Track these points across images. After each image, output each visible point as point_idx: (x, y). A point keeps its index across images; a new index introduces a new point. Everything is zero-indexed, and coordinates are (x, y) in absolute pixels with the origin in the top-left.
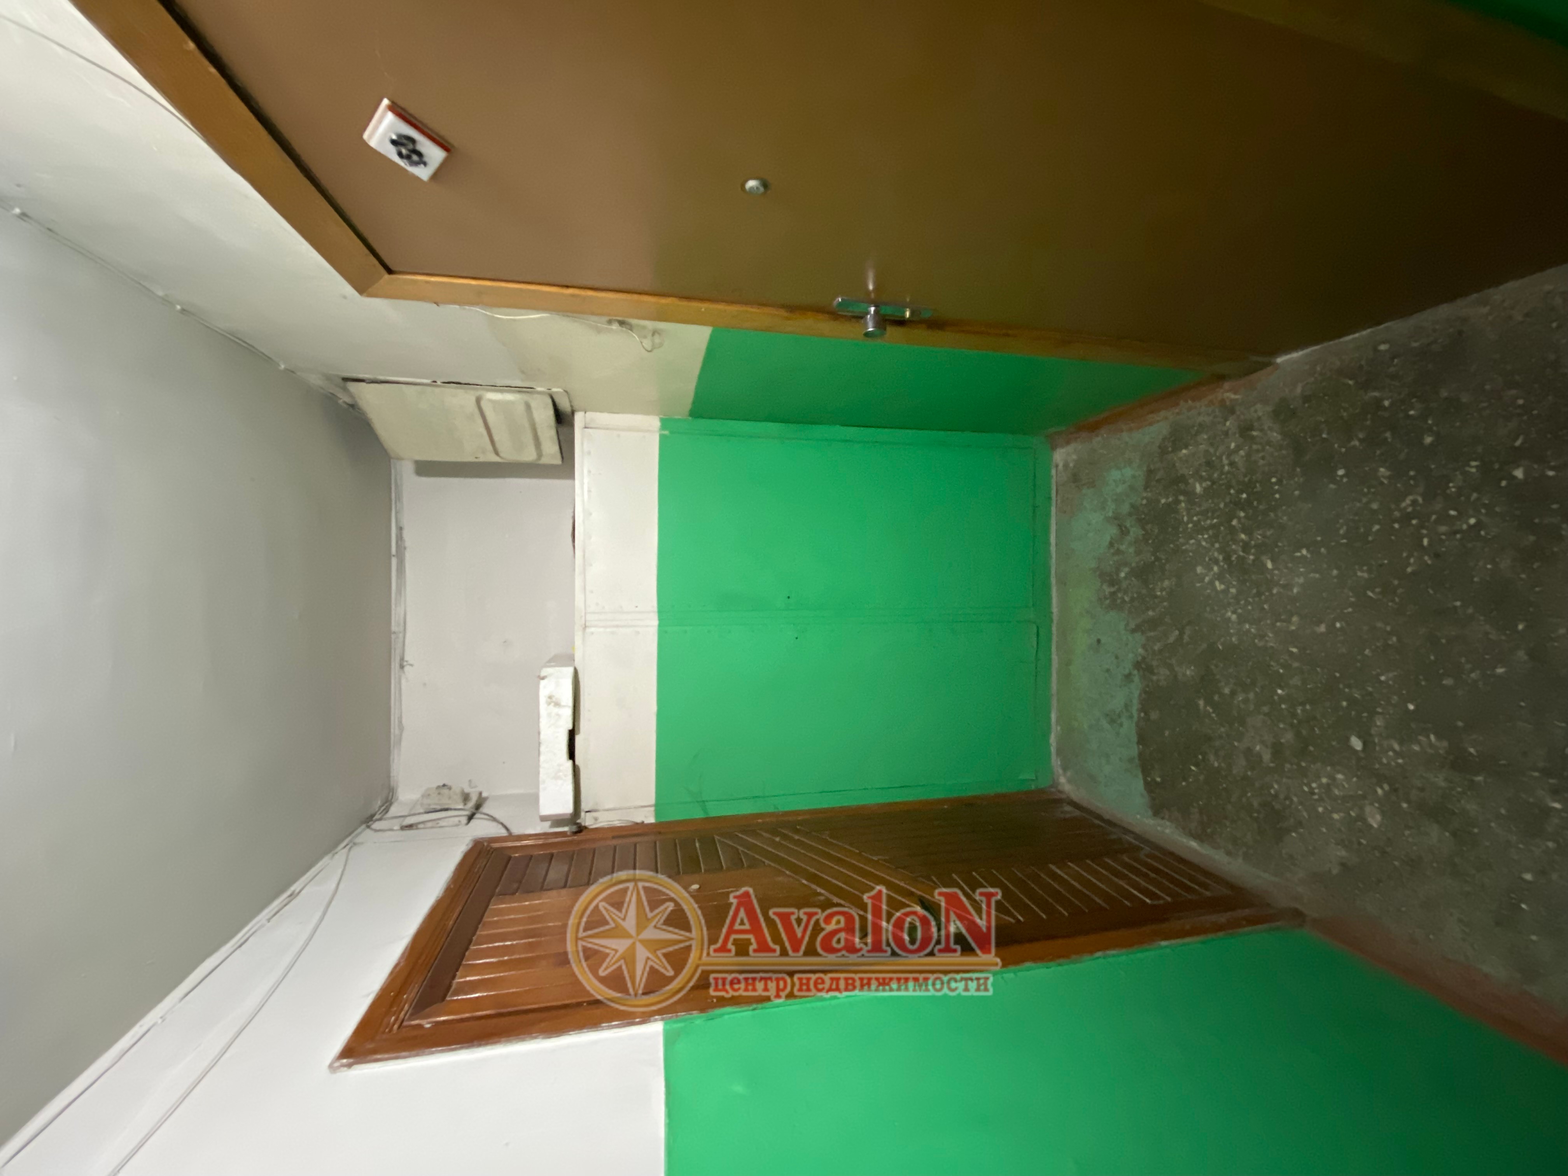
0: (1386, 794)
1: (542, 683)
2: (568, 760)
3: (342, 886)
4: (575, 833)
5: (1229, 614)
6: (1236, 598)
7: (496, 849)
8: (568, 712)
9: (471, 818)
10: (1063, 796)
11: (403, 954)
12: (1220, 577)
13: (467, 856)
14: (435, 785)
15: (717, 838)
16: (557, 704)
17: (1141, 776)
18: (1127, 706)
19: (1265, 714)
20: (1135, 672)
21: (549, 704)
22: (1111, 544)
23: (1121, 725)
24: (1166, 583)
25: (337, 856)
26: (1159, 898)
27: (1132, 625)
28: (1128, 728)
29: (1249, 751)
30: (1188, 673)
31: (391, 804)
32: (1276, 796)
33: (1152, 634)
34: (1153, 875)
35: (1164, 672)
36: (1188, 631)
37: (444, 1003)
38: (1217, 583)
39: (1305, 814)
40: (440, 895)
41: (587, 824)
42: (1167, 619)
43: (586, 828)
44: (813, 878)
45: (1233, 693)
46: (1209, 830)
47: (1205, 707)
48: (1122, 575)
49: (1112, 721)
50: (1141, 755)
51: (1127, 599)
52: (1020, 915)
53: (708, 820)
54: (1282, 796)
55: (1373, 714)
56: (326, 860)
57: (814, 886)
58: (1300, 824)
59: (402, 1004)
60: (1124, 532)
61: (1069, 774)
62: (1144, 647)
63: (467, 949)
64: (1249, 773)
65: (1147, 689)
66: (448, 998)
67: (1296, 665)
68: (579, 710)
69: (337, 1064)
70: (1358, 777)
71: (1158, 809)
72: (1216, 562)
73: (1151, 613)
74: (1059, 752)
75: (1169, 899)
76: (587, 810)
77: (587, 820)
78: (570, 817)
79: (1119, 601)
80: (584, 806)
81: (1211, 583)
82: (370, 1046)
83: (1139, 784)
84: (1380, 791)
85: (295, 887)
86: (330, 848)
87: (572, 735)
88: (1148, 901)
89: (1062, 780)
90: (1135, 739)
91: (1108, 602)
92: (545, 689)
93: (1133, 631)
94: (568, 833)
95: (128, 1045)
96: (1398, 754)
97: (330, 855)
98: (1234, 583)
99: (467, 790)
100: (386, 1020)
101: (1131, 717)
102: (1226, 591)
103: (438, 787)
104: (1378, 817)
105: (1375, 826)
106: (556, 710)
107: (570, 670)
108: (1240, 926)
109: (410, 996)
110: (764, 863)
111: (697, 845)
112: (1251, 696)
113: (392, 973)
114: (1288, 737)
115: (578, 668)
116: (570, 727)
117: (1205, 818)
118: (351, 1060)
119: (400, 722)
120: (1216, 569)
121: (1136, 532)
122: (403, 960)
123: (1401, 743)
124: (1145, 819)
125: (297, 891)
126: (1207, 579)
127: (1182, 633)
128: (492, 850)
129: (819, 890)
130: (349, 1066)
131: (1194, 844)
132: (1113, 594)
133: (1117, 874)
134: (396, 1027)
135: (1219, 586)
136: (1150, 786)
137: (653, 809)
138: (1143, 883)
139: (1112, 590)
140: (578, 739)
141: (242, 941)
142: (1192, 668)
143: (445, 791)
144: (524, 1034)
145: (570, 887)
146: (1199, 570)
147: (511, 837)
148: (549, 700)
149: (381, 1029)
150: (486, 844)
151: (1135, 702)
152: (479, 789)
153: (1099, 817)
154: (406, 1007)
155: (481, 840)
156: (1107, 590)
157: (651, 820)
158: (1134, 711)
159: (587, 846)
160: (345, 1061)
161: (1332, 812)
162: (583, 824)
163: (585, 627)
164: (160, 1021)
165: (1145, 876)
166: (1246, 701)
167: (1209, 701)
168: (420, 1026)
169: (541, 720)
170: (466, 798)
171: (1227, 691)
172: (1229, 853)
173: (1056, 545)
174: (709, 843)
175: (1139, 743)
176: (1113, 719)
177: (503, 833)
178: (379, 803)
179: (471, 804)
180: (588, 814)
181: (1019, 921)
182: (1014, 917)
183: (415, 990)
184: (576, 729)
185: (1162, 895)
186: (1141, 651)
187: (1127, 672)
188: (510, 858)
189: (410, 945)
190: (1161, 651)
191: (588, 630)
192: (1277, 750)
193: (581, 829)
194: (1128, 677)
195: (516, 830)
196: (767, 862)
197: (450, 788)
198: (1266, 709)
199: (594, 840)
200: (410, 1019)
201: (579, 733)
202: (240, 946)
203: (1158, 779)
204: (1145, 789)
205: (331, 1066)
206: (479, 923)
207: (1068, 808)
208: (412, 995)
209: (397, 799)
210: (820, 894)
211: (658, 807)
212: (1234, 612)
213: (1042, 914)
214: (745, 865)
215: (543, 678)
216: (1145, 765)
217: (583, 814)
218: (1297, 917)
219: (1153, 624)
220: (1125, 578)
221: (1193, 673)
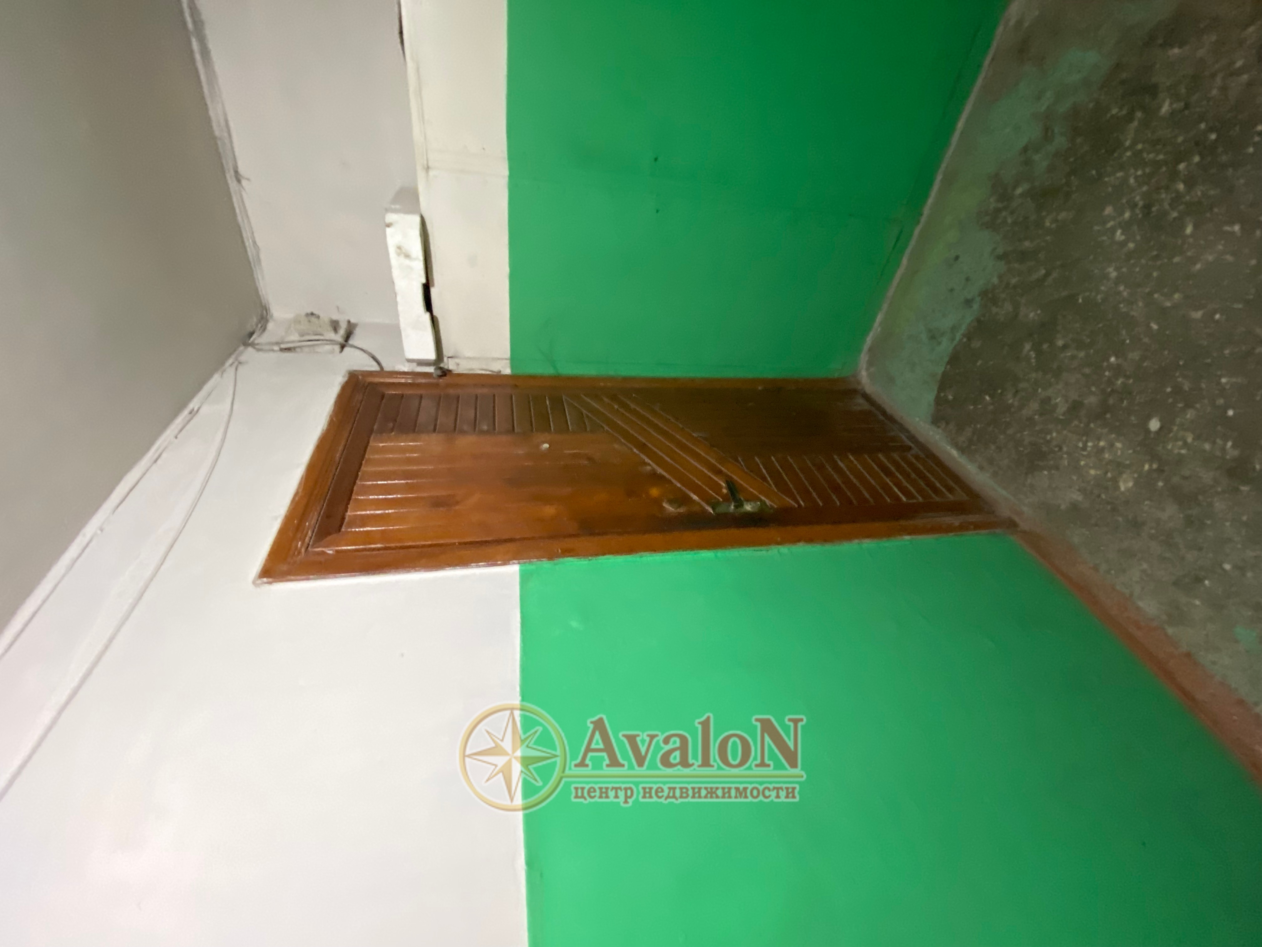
0: (1151, 470)
1: (388, 230)
2: (425, 312)
3: (235, 407)
4: (440, 376)
5: (1111, 269)
6: (1130, 255)
7: (370, 384)
8: (420, 265)
9: (343, 347)
10: (860, 387)
11: (300, 484)
12: (1126, 226)
13: (344, 388)
14: (303, 313)
15: (564, 397)
16: (407, 256)
17: (936, 388)
18: (954, 329)
19: (1083, 375)
20: (978, 299)
21: (399, 255)
22: (1025, 149)
23: (939, 343)
24: (1063, 215)
25: (225, 375)
26: (914, 497)
27: (1000, 251)
28: (946, 347)
29: (1046, 401)
30: (1032, 315)
31: (267, 321)
32: (1049, 442)
33: (1016, 265)
34: (913, 475)
35: (1008, 307)
36: (1055, 275)
37: (341, 533)
38: (1119, 232)
39: (1066, 463)
40: (325, 428)
41: (451, 367)
42: (1042, 256)
43: (450, 371)
44: (642, 447)
45: (1065, 347)
46: (973, 447)
47: (1030, 351)
48: (1019, 191)
49: (933, 337)
50: (944, 374)
51: (1009, 221)
52: (802, 500)
53: (557, 378)
54: (1054, 443)
55: (1189, 405)
56: (216, 377)
57: (643, 457)
58: (1057, 468)
59: (305, 531)
60: (1047, 135)
61: (872, 369)
62: (1000, 277)
63: (355, 483)
64: (1036, 417)
65: (982, 319)
66: (343, 529)
67: (1146, 340)
68: (431, 261)
69: (259, 581)
70: (1134, 452)
71: (937, 420)
72: (1133, 206)
73: (1027, 244)
74: (870, 350)
75: (921, 499)
76: (450, 356)
77: (450, 365)
78: (434, 362)
79: (999, 221)
80: (446, 352)
81: (1113, 231)
82: (285, 568)
83: (929, 397)
84: (1147, 467)
85: (194, 404)
86: (218, 365)
87: (427, 288)
88: (904, 499)
89: (864, 373)
90: (946, 359)
91: (987, 218)
92: (393, 237)
93: (999, 258)
94: (434, 375)
95: (75, 555)
96: (1185, 445)
97: (220, 372)
98: (1138, 238)
99: (335, 317)
100: (293, 545)
101: (953, 339)
102: (1123, 244)
103: (307, 315)
104: (1130, 484)
105: (1123, 489)
106: (407, 262)
107: (417, 219)
108: (967, 529)
109: (312, 522)
110: (603, 428)
111: (548, 402)
112: (1082, 354)
113: (293, 501)
114: (1092, 400)
115: (424, 215)
116: (424, 281)
117: (975, 438)
118: (270, 580)
119: (255, 242)
120: (1127, 215)
121: (1060, 142)
122: (300, 490)
123: (1197, 438)
124: (921, 423)
125: (196, 409)
126: (1111, 224)
127: (1047, 275)
128: (366, 384)
129: (647, 460)
130: (270, 583)
131: (954, 453)
132: (998, 211)
133: (888, 473)
134: (303, 550)
135: (1119, 235)
136: (939, 401)
137: (508, 362)
138: (905, 483)
139: (1000, 205)
140: (434, 292)
141: (157, 455)
142: (1039, 312)
143: (313, 319)
144: (409, 567)
145: (439, 432)
146: (1109, 210)
147: (382, 372)
148: (398, 251)
149: (291, 553)
150: (360, 377)
151: (963, 329)
152: (347, 318)
153: (884, 413)
154: (310, 533)
155: (356, 373)
156: (993, 203)
157: (507, 371)
158: (958, 336)
159: (451, 391)
160: (265, 580)
161: (1091, 468)
162: (446, 367)
163: (428, 168)
164: (99, 532)
165: (907, 476)
166: (1073, 357)
167: (1036, 348)
168: (324, 553)
169: (393, 270)
170: (335, 326)
171: (1060, 343)
172: (981, 468)
173: (962, 133)
174: (558, 403)
175: (948, 363)
176: (934, 336)
177: (375, 367)
178: (255, 320)
179: (342, 332)
180: (450, 359)
181: (800, 505)
182: (798, 502)
183: (315, 517)
184: (430, 282)
185: (916, 494)
186: (995, 280)
187: (969, 297)
188: (383, 396)
189: (305, 474)
190: (1015, 287)
191: (432, 173)
192: (1075, 407)
193: (445, 373)
194: (968, 302)
195: (388, 367)
196: (606, 428)
197: (318, 317)
198: (1087, 371)
199: (456, 386)
200: (313, 546)
201: (433, 286)
202: (156, 461)
203: (950, 397)
204: (935, 401)
205: (254, 582)
206: (362, 460)
207: (861, 401)
208: (314, 521)
209: (272, 316)
210: (649, 464)
211: (513, 360)
212: (1117, 269)
213: (818, 500)
214: (588, 429)
215: (389, 225)
216: (944, 383)
217: (445, 359)
218: (1011, 525)
219: (1023, 256)
220: (1022, 195)
221: (1036, 318)
